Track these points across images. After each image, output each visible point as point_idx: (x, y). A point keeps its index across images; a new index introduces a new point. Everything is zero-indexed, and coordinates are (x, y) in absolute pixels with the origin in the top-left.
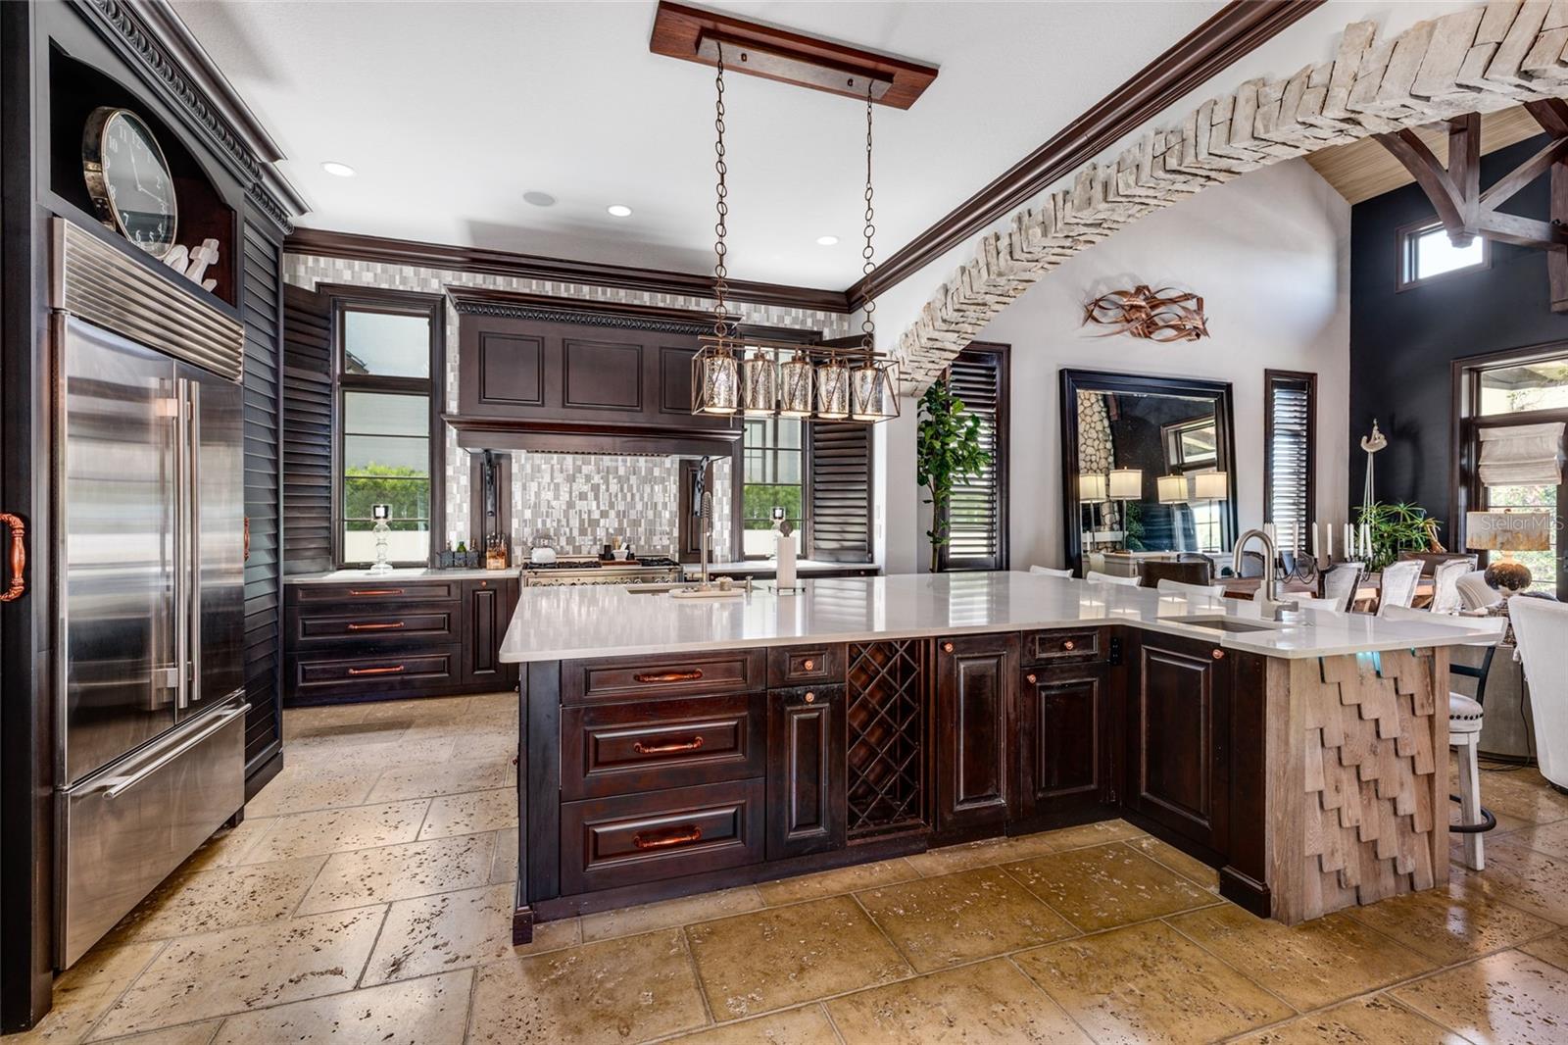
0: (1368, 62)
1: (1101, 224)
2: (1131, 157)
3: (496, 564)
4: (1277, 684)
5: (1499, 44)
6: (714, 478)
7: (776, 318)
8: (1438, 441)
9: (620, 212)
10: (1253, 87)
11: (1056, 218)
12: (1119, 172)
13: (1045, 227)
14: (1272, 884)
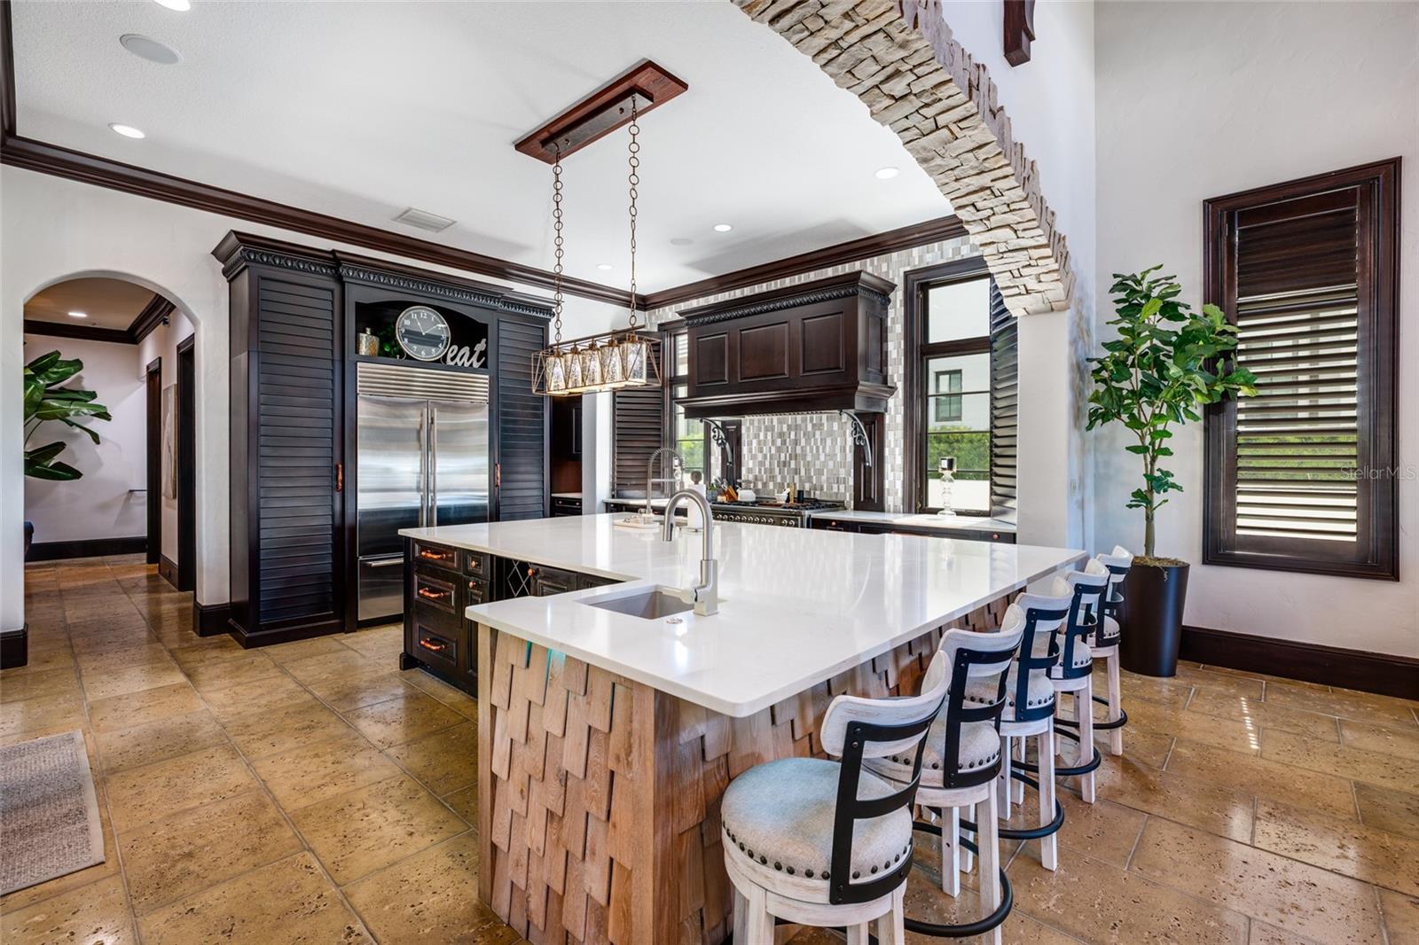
6: (886, 429)
7: (951, 251)
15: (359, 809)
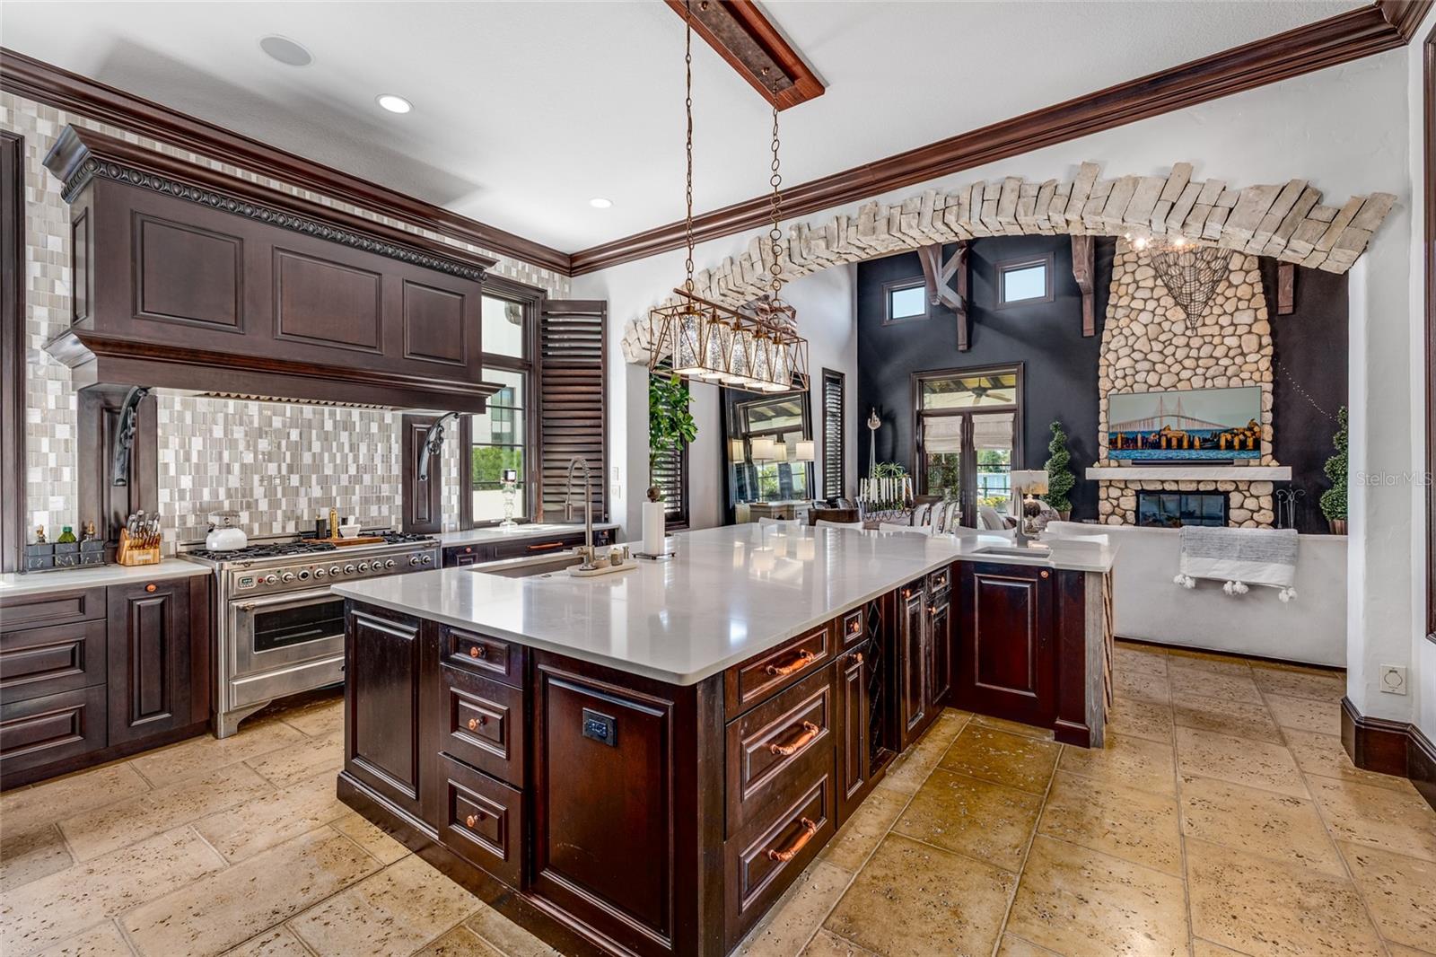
0: (1096, 190)
1: (865, 249)
2: (913, 206)
3: (145, 557)
4: (1094, 590)
5: (1173, 204)
8: (905, 423)
9: (394, 105)
10: (1017, 182)
11: (838, 237)
12: (901, 214)
13: (827, 241)
14: (1091, 723)
15: (1114, 834)
